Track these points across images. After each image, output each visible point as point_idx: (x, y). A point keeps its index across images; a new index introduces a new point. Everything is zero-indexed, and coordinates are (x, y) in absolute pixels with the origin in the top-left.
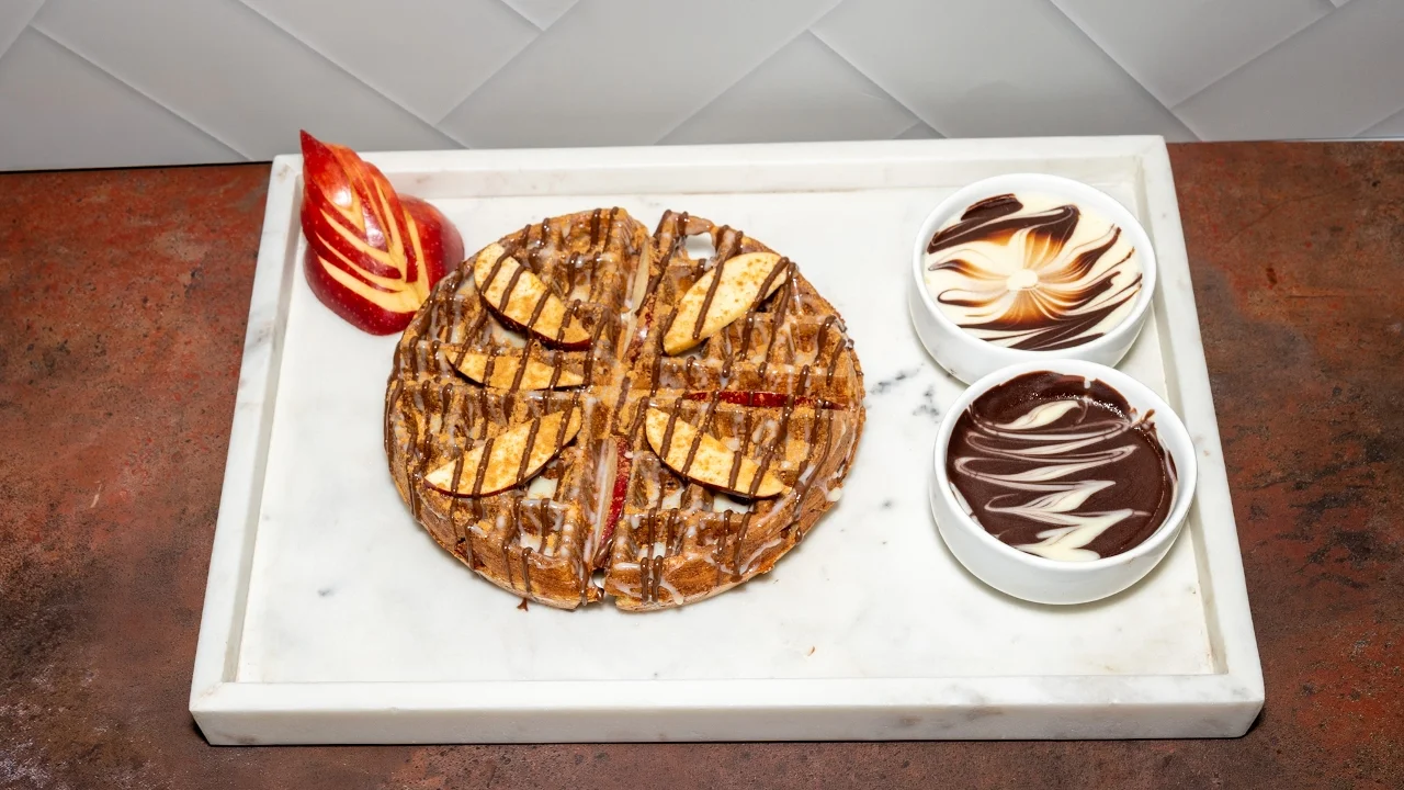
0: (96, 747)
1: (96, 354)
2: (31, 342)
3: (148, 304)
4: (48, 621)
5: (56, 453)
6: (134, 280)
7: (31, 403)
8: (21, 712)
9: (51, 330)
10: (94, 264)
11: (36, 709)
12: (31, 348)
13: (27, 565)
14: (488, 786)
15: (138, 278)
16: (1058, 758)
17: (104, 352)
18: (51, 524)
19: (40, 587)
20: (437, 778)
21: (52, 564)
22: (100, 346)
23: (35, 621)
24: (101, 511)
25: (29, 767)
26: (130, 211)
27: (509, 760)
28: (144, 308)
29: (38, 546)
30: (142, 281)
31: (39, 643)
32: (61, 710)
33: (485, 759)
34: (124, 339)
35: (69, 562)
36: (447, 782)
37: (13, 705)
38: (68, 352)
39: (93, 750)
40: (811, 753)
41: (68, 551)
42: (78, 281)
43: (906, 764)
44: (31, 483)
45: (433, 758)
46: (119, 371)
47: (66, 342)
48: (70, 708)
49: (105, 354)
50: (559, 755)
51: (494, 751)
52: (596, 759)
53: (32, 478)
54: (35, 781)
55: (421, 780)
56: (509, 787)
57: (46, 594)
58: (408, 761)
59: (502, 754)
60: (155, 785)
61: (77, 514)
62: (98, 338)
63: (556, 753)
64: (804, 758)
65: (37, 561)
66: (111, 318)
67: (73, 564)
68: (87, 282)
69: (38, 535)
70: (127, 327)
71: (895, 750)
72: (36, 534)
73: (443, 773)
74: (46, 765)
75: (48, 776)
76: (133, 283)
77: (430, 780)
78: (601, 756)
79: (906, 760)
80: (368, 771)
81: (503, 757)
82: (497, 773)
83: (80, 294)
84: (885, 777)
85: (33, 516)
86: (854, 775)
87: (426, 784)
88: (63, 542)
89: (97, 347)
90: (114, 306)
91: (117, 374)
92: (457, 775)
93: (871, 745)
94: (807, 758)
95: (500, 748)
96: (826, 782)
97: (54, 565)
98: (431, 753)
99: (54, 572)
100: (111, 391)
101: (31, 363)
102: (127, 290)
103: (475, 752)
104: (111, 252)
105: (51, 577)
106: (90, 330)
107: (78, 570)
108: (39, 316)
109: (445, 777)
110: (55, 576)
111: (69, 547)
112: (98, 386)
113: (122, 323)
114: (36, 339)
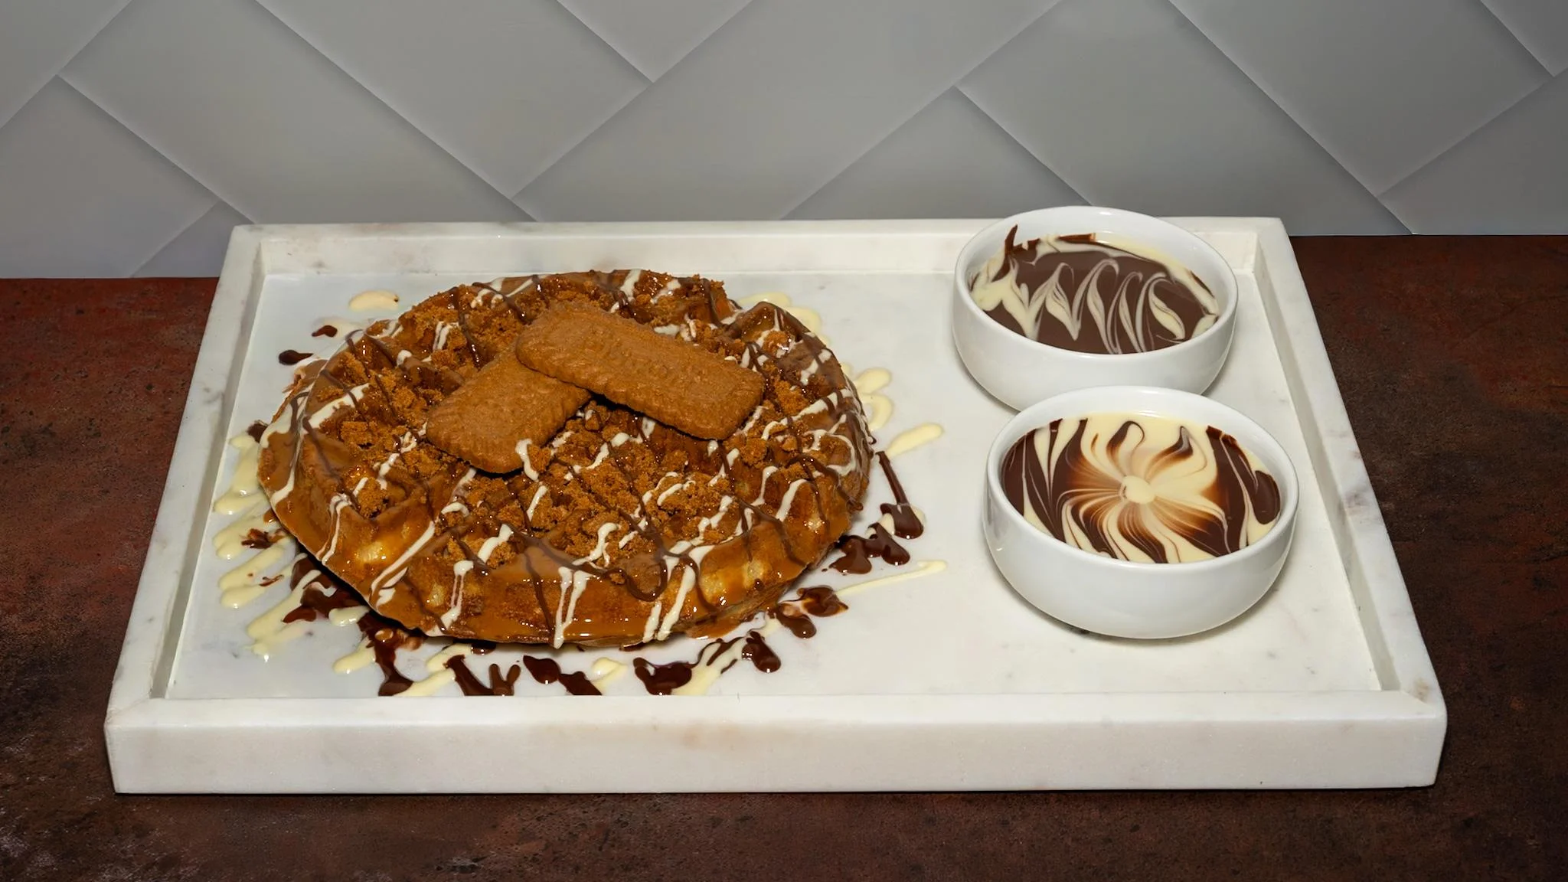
0: (87, 815)
1: (87, 437)
3: (153, 391)
4: (27, 690)
5: (37, 529)
6: (134, 369)
7: (6, 481)
9: (31, 413)
10: (86, 353)
11: (10, 778)
12: (6, 430)
14: (600, 849)
15: (141, 367)
16: (1330, 821)
17: (98, 434)
18: (31, 596)
19: (16, 657)
20: (534, 844)
21: (32, 634)
22: (93, 428)
23: (10, 690)
24: (95, 583)
27: (627, 823)
28: (148, 394)
29: (15, 616)
30: (144, 369)
31: (15, 713)
32: (42, 779)
33: (594, 822)
34: (124, 422)
35: (53, 633)
36: (547, 847)
38: (53, 434)
39: (84, 819)
40: (1014, 818)
41: (52, 622)
42: (65, 369)
43: (1136, 828)
44: (5, 556)
45: (526, 823)
46: (117, 452)
47: (51, 425)
48: (54, 777)
49: (100, 436)
50: (690, 818)
51: (606, 815)
52: (739, 822)
53: (6, 551)
54: (7, 849)
55: (512, 845)
56: (628, 850)
57: (24, 664)
58: (494, 827)
59: (616, 817)
60: (165, 854)
61: (63, 585)
62: (90, 421)
63: (686, 816)
64: (1005, 823)
65: (13, 632)
66: (107, 403)
67: (59, 635)
68: (77, 370)
69: (14, 606)
70: (126, 411)
71: (1120, 814)
72: (12, 605)
73: (541, 838)
74: (23, 834)
75: (25, 845)
76: (134, 371)
77: (525, 845)
78: (744, 819)
79: (1135, 824)
80: (443, 837)
81: (619, 821)
82: (611, 836)
83: (68, 381)
84: (1110, 841)
85: (9, 588)
86: (1070, 839)
87: (520, 849)
88: (46, 613)
89: (89, 429)
90: (110, 392)
91: (116, 454)
92: (559, 839)
93: (1090, 809)
94: (1008, 823)
95: (613, 811)
96: (1036, 847)
97: (34, 635)
98: (524, 818)
99: (35, 643)
100: (107, 470)
101: (6, 444)
102: (126, 378)
103: (582, 815)
104: (106, 343)
105: (31, 647)
106: (80, 414)
107: (65, 641)
108: (16, 401)
109: (544, 842)
110: (35, 646)
111: (53, 619)
112: (91, 466)
113: (121, 408)
114: (13, 422)
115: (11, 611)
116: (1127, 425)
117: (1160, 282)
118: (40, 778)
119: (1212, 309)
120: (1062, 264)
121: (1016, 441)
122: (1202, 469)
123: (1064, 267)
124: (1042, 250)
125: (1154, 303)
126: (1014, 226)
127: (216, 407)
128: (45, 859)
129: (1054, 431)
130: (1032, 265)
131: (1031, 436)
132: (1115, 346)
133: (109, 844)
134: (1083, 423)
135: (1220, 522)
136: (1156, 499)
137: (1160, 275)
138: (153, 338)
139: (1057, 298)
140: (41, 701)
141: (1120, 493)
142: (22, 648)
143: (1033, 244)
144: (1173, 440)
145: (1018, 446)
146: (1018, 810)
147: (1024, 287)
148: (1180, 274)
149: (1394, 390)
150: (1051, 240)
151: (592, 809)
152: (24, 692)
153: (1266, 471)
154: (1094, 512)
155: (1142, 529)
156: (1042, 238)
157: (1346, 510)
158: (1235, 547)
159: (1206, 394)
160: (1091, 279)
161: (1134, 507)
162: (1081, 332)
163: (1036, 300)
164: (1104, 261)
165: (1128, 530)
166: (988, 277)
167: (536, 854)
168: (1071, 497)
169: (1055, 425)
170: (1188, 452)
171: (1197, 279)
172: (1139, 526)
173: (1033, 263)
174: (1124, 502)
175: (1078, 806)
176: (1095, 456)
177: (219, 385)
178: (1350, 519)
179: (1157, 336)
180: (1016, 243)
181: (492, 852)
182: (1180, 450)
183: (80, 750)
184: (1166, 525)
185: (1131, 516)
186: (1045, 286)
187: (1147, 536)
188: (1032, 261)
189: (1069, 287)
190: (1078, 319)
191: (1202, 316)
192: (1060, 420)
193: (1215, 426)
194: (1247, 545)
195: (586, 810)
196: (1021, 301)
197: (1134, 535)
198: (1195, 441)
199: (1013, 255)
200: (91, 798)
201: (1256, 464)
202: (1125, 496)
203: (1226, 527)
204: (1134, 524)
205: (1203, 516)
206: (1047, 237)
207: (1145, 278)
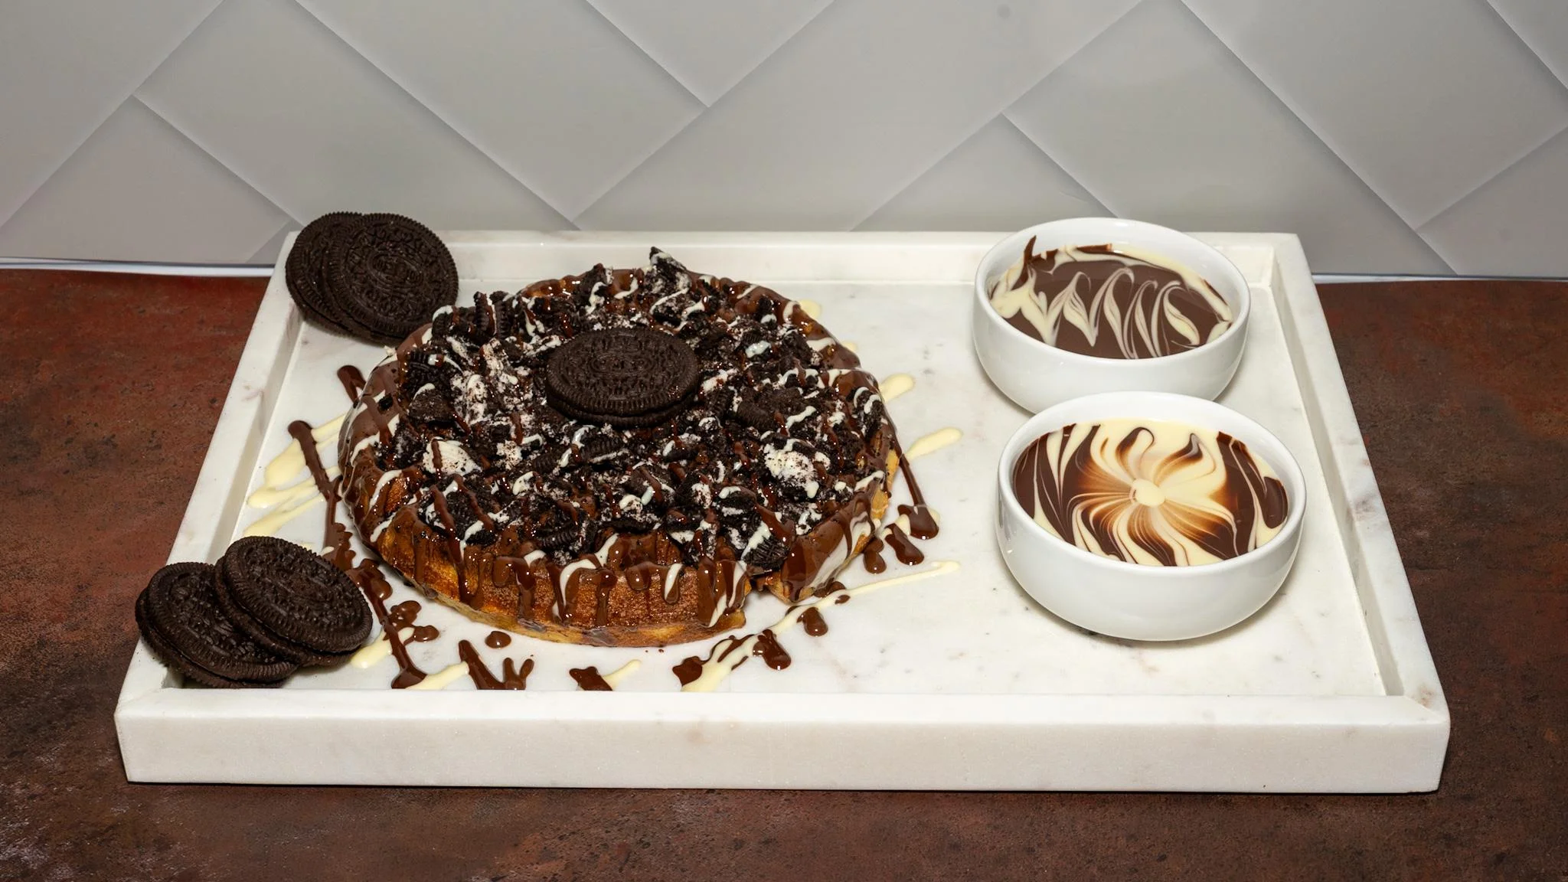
0: (111, 827)
1: (148, 448)
2: (70, 436)
4: (63, 700)
5: (90, 538)
6: (199, 381)
7: (65, 491)
8: (18, 791)
9: (96, 425)
10: (155, 367)
11: (38, 788)
12: (69, 441)
13: (42, 643)
14: (621, 870)
15: (206, 380)
17: (159, 447)
18: (77, 605)
19: (56, 666)
21: (74, 644)
22: (155, 440)
23: (46, 700)
25: (21, 847)
26: (202, 322)
28: (211, 407)
29: (59, 625)
30: (211, 384)
31: (49, 722)
32: (69, 789)
34: (185, 434)
35: (95, 642)
36: (566, 866)
37: (9, 784)
38: (115, 446)
39: (107, 831)
41: (95, 631)
42: (134, 383)
44: (56, 565)
45: (548, 842)
46: (175, 464)
47: (114, 436)
48: (81, 788)
49: (160, 448)
50: (713, 840)
51: (629, 835)
53: (58, 561)
54: (27, 861)
55: (532, 865)
57: (64, 673)
60: (184, 868)
61: (110, 595)
62: (152, 434)
63: (710, 837)
65: (56, 640)
66: (170, 416)
67: (100, 644)
68: (144, 384)
69: (60, 615)
70: (189, 424)
72: (57, 614)
74: (44, 846)
75: (45, 857)
76: (200, 385)
80: (464, 856)
81: (641, 841)
83: (135, 394)
85: (55, 596)
87: (538, 868)
88: (91, 622)
89: (150, 442)
90: (175, 406)
91: (174, 466)
92: (580, 860)
95: (636, 831)
97: (77, 644)
99: (76, 652)
100: (165, 481)
101: (69, 454)
102: (190, 390)
104: (176, 358)
105: (71, 657)
106: (143, 426)
107: (106, 650)
108: (83, 412)
110: (76, 656)
111: (97, 628)
112: (149, 477)
113: (183, 421)
114: (77, 434)
115: (58, 619)
116: (1139, 430)
117: (1175, 290)
118: (68, 789)
119: (1225, 317)
120: (1079, 273)
121: (1029, 445)
122: (1211, 474)
123: (1081, 276)
124: (1060, 260)
125: (1168, 310)
126: (1032, 236)
128: (64, 872)
129: (1066, 435)
130: (1049, 274)
131: (1043, 440)
132: (1132, 351)
133: (130, 857)
134: (1095, 429)
135: (1230, 527)
136: (1165, 502)
137: (1175, 283)
138: (221, 353)
139: (1074, 304)
140: (76, 710)
141: (1131, 497)
142: (63, 657)
143: (1052, 255)
144: (1182, 444)
145: (1031, 450)
147: (1043, 296)
148: (1194, 282)
150: (1069, 249)
151: (615, 829)
152: (60, 702)
153: (1275, 476)
154: (1104, 516)
155: (1151, 533)
156: (1061, 249)
157: (1354, 515)
158: (1243, 550)
159: (1218, 400)
160: (1106, 290)
161: (1144, 510)
162: (1098, 339)
163: (1054, 307)
164: (1121, 270)
165: (1139, 536)
166: (1007, 286)
167: (557, 874)
168: (1082, 501)
169: (1068, 430)
170: (1198, 456)
171: (1210, 287)
172: (1149, 529)
173: (1051, 272)
174: (1134, 505)
176: (1105, 460)
178: (1357, 524)
179: (1173, 341)
180: (1035, 253)
182: (1190, 454)
183: (111, 760)
184: (1177, 529)
185: (1140, 519)
186: (1063, 294)
187: (1156, 539)
188: (1050, 270)
189: (1086, 294)
190: (1095, 326)
191: (1217, 322)
192: (1074, 425)
193: (1225, 432)
194: (1256, 548)
195: (609, 829)
196: (1039, 308)
197: (1145, 541)
198: (1205, 447)
199: (1032, 264)
200: (115, 810)
201: (1265, 471)
202: (1135, 499)
203: (1235, 530)
204: (1143, 526)
205: (1213, 519)
206: (1065, 248)
207: (1161, 286)
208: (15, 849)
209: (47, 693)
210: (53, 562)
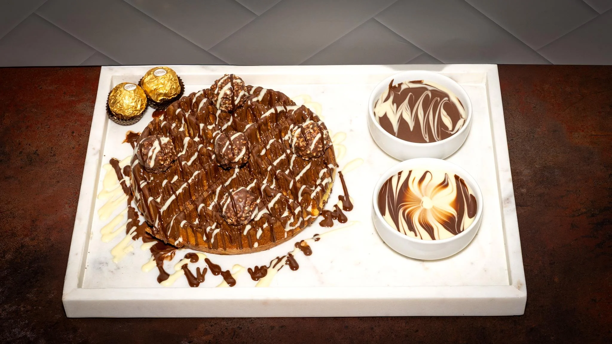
1: (51, 156)
2: (21, 150)
3: (74, 134)
4: (33, 270)
5: (34, 199)
6: (67, 124)
7: (22, 177)
8: (22, 309)
9: (30, 145)
10: (49, 116)
11: (29, 307)
12: (21, 153)
13: (23, 246)
14: (232, 338)
15: (69, 123)
17: (54, 155)
18: (33, 229)
19: (29, 256)
20: (209, 336)
21: (34, 246)
22: (53, 152)
23: (27, 271)
24: (55, 223)
25: (26, 332)
26: (65, 93)
27: (241, 328)
28: (72, 135)
29: (28, 238)
31: (29, 280)
32: (40, 308)
33: (231, 327)
34: (64, 149)
35: (42, 245)
36: (214, 337)
37: (19, 306)
38: (38, 155)
39: (55, 324)
40: (375, 326)
41: (41, 240)
42: (42, 124)
43: (417, 331)
44: (23, 212)
45: (207, 327)
47: (37, 150)
48: (44, 307)
50: (264, 326)
51: (235, 325)
52: (280, 328)
53: (23, 209)
54: (29, 337)
55: (202, 336)
56: (242, 339)
57: (32, 259)
58: (196, 329)
59: (238, 325)
60: (83, 339)
61: (44, 224)
62: (51, 149)
63: (262, 325)
64: (372, 329)
65: (27, 245)
66: (57, 140)
67: (44, 246)
68: (46, 124)
69: (27, 233)
70: (65, 144)
71: (412, 325)
72: (26, 233)
73: (212, 334)
74: (34, 331)
75: (35, 336)
76: (67, 125)
77: (206, 336)
78: (282, 327)
79: (417, 329)
80: (179, 333)
81: (239, 327)
82: (236, 333)
83: (43, 130)
84: (408, 336)
85: (25, 225)
86: (394, 335)
87: (204, 338)
88: (39, 237)
89: (51, 153)
90: (59, 135)
91: (61, 164)
92: (218, 334)
93: (402, 323)
94: (373, 328)
95: (237, 323)
96: (382, 338)
98: (206, 325)
99: (35, 250)
100: (58, 172)
101: (21, 159)
102: (64, 128)
103: (226, 325)
104: (56, 111)
105: (34, 252)
106: (48, 145)
107: (46, 249)
108: (24, 139)
109: (213, 335)
110: (35, 251)
111: (41, 239)
112: (52, 170)
113: (62, 142)
114: (23, 149)
115: (26, 236)
116: (427, 172)
117: (446, 102)
119: (464, 116)
120: (410, 94)
121: (385, 182)
122: (451, 193)
124: (403, 87)
125: (442, 113)
126: (392, 79)
127: (97, 156)
129: (399, 176)
130: (399, 94)
131: (390, 179)
132: (426, 134)
133: (64, 335)
134: (410, 172)
135: (455, 218)
136: (433, 207)
137: (446, 99)
138: (73, 109)
139: (407, 111)
140: (38, 275)
141: (421, 205)
142: (31, 252)
143: (400, 85)
144: (442, 180)
145: (386, 184)
146: (377, 323)
147: (395, 104)
148: (454, 99)
149: (534, 136)
150: (407, 83)
151: (230, 322)
153: (474, 194)
154: (409, 214)
155: (427, 221)
156: (403, 82)
157: (504, 205)
158: (459, 232)
160: (419, 103)
161: (425, 210)
162: (414, 127)
163: (399, 111)
164: (426, 92)
165: (421, 220)
166: (382, 101)
167: (210, 340)
168: (403, 206)
169: (400, 173)
170: (447, 185)
171: (459, 101)
172: (426, 219)
174: (422, 208)
175: (398, 322)
176: (413, 187)
177: (98, 147)
179: (442, 129)
180: (393, 85)
181: (195, 339)
182: (444, 184)
183: (53, 295)
184: (435, 219)
185: (423, 214)
186: (403, 105)
187: (429, 225)
188: (399, 92)
189: (412, 105)
190: (414, 121)
191: (459, 119)
192: (402, 171)
193: (458, 175)
194: (463, 231)
195: (228, 322)
196: (393, 111)
197: (424, 224)
198: (450, 180)
199: (392, 89)
200: (57, 316)
201: (470, 192)
202: (422, 206)
203: (456, 220)
204: (424, 219)
205: (449, 215)
206: (405, 81)
207: (440, 101)
208: (24, 333)
209: (27, 267)
210: (22, 210)
